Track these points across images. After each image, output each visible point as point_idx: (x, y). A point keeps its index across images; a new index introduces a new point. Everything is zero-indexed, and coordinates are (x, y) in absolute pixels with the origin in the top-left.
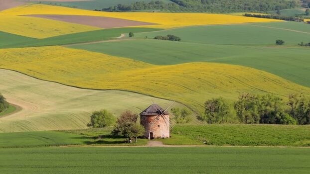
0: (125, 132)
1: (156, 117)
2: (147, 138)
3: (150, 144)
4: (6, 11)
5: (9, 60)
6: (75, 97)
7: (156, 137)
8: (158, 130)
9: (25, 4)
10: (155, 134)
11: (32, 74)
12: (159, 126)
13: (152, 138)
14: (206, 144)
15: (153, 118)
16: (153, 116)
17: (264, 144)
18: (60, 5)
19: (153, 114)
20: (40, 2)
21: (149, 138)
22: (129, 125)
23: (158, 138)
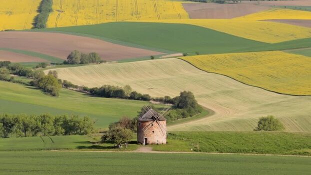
0: (113, 138)
1: (150, 122)
2: (142, 144)
3: (138, 150)
4: (251, 15)
5: (226, 65)
6: (270, 102)
7: (151, 143)
8: (152, 136)
9: (270, 9)
10: (150, 140)
11: (240, 79)
12: (153, 132)
13: (146, 144)
14: (195, 150)
15: (147, 124)
16: (147, 121)
17: (255, 152)
18: (306, 10)
19: (148, 120)
20: (285, 7)
21: (144, 143)
22: (118, 131)
23: (152, 144)
